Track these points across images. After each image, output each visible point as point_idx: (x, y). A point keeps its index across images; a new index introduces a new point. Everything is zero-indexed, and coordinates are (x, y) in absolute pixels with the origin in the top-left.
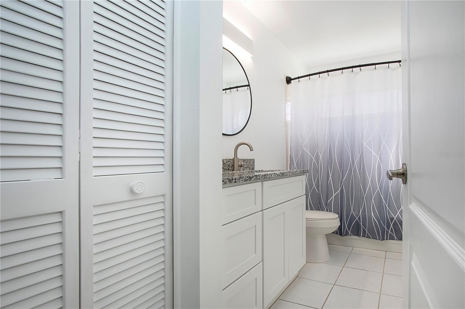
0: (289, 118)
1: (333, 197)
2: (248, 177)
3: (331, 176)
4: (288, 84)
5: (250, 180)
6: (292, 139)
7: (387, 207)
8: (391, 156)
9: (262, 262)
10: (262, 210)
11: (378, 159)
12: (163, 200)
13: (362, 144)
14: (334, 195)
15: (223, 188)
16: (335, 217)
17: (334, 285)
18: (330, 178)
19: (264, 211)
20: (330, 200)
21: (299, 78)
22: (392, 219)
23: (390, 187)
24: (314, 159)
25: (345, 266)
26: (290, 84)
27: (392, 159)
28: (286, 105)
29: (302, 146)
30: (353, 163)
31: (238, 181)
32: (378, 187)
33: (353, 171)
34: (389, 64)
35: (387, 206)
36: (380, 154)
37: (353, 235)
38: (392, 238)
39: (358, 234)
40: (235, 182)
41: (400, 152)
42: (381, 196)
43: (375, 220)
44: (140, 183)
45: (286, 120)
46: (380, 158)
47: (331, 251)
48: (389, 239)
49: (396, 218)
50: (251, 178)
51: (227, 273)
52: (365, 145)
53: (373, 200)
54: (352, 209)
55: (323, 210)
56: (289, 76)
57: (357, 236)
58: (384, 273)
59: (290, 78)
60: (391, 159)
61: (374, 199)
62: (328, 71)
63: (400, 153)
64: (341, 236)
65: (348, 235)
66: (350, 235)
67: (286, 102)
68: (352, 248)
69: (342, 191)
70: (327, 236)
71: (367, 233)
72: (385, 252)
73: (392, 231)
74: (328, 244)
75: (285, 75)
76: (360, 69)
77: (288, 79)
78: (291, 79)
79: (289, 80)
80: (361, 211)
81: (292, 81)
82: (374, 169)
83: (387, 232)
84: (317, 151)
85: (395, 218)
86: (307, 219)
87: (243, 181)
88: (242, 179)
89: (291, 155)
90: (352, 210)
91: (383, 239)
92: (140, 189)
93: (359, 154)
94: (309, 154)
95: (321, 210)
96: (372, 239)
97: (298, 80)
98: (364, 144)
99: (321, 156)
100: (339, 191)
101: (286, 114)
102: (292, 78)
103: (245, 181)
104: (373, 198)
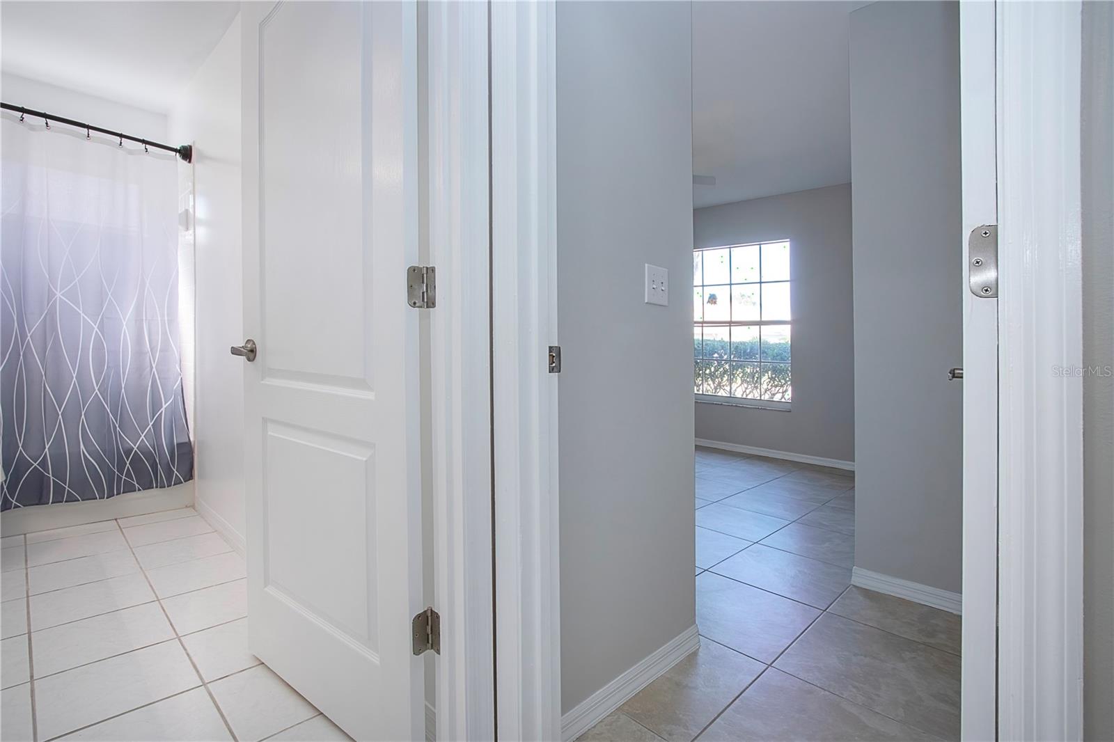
7: (118, 428)
8: (124, 324)
11: (96, 329)
13: (51, 295)
22: (128, 451)
23: (123, 386)
25: (29, 566)
27: (127, 331)
30: (24, 337)
32: (97, 388)
33: (21, 354)
34: (123, 138)
35: (117, 426)
36: (102, 319)
37: (24, 506)
38: (130, 489)
39: (40, 502)
41: (144, 318)
42: (106, 406)
43: (89, 460)
46: (101, 328)
48: (123, 493)
49: (137, 448)
52: (62, 297)
53: (83, 416)
54: (20, 445)
57: (37, 504)
58: (132, 547)
60: (125, 331)
61: (85, 414)
63: (146, 320)
66: (16, 507)
68: (22, 536)
71: (68, 491)
72: (114, 520)
73: (128, 475)
80: (47, 448)
82: (85, 349)
83: (119, 479)
85: (135, 449)
90: (20, 448)
91: (110, 496)
93: (42, 313)
96: (83, 500)
98: (58, 294)
104: (83, 413)
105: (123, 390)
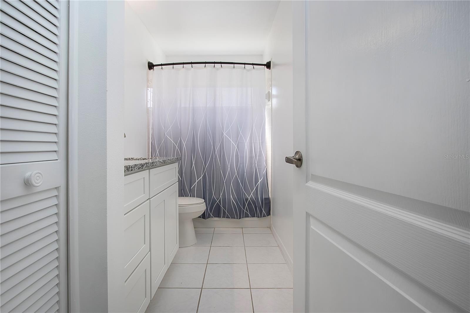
0: (150, 105)
1: (196, 183)
2: (141, 165)
3: (194, 163)
4: (149, 70)
5: (142, 168)
6: (154, 127)
8: (246, 145)
9: (150, 252)
10: (149, 199)
11: (236, 147)
12: (57, 194)
13: (222, 134)
14: (197, 181)
15: (125, 176)
16: (201, 202)
17: (207, 264)
18: (194, 165)
19: (151, 199)
20: (193, 186)
21: (162, 65)
22: (247, 199)
24: (177, 147)
25: (212, 246)
26: (152, 70)
28: (148, 90)
29: (165, 134)
30: (215, 151)
31: (134, 169)
32: (236, 172)
33: (214, 158)
34: (245, 65)
35: (243, 189)
36: (238, 143)
37: (214, 217)
38: (247, 216)
39: (219, 216)
40: (132, 170)
42: (239, 180)
43: (233, 202)
44: (39, 174)
45: (148, 107)
46: (238, 147)
47: (197, 234)
48: (245, 217)
50: (143, 166)
51: (125, 267)
52: (226, 135)
54: (213, 193)
55: (187, 196)
56: (151, 62)
57: (218, 217)
58: (245, 246)
59: (151, 63)
60: (246, 148)
61: (232, 183)
62: (191, 63)
63: (253, 142)
64: (204, 219)
65: (210, 217)
66: (212, 217)
67: (148, 88)
68: (214, 229)
69: (204, 177)
70: (194, 220)
71: (227, 214)
72: (241, 229)
73: (247, 210)
74: (194, 228)
75: (147, 60)
76: (221, 66)
77: (150, 64)
78: (154, 66)
79: (151, 66)
80: (221, 195)
81: (154, 67)
82: (233, 156)
83: (243, 211)
84: (181, 138)
85: (249, 199)
86: (180, 206)
87: (137, 169)
88: (137, 167)
89: (153, 142)
90: (213, 195)
91: (240, 218)
92: (38, 181)
93: (220, 143)
94: (172, 141)
95: (185, 196)
96: (231, 218)
97: (161, 67)
98: (224, 134)
99: (184, 145)
100: (201, 177)
101: (148, 101)
102: (154, 64)
103: (139, 169)
105: (245, 173)
